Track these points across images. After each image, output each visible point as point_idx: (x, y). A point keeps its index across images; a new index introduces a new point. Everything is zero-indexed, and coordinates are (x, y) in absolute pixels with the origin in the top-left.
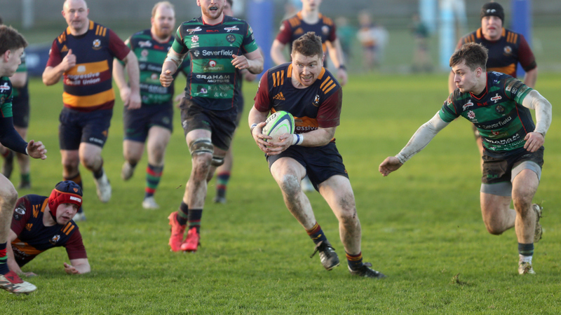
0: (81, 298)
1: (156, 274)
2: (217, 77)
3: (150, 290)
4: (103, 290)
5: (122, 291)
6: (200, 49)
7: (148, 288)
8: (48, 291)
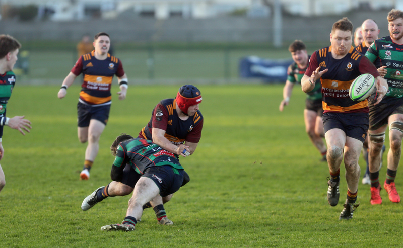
0: (317, 245)
1: (372, 228)
2: (399, 83)
3: (368, 240)
4: (333, 240)
5: (347, 241)
6: (392, 62)
7: (367, 239)
8: (292, 240)
